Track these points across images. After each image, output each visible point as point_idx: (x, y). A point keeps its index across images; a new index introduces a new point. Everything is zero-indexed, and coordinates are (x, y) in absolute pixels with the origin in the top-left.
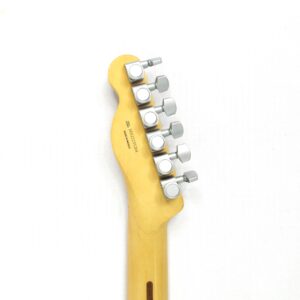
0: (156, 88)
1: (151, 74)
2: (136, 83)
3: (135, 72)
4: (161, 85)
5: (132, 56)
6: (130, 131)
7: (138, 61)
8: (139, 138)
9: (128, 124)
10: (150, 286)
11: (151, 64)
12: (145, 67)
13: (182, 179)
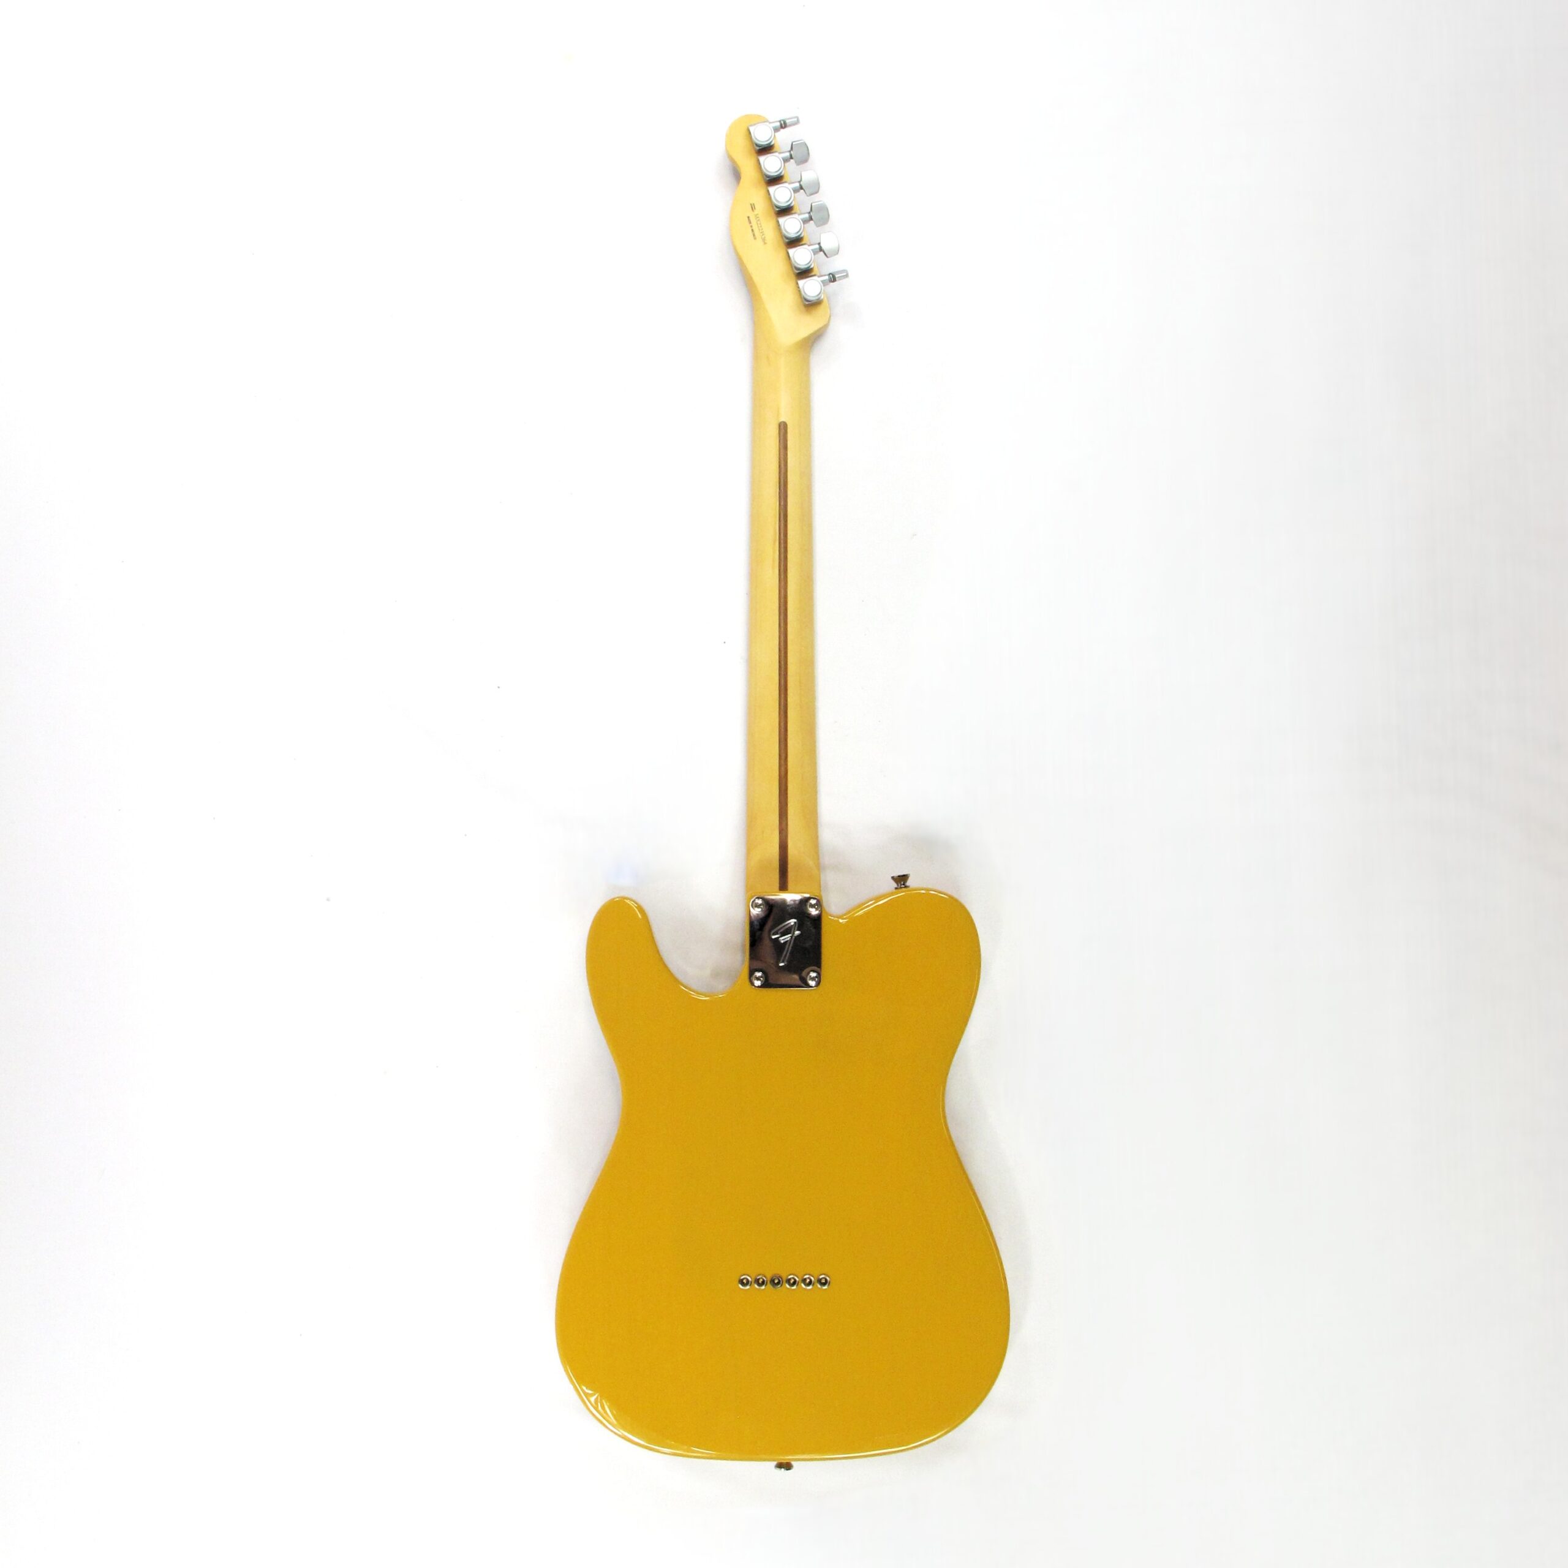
0: (791, 157)
1: (783, 140)
2: (765, 149)
3: (762, 136)
4: (799, 154)
5: (759, 116)
6: (757, 217)
7: (767, 121)
8: (768, 226)
9: (753, 207)
10: (783, 428)
11: (783, 125)
12: (776, 130)
13: (827, 277)
